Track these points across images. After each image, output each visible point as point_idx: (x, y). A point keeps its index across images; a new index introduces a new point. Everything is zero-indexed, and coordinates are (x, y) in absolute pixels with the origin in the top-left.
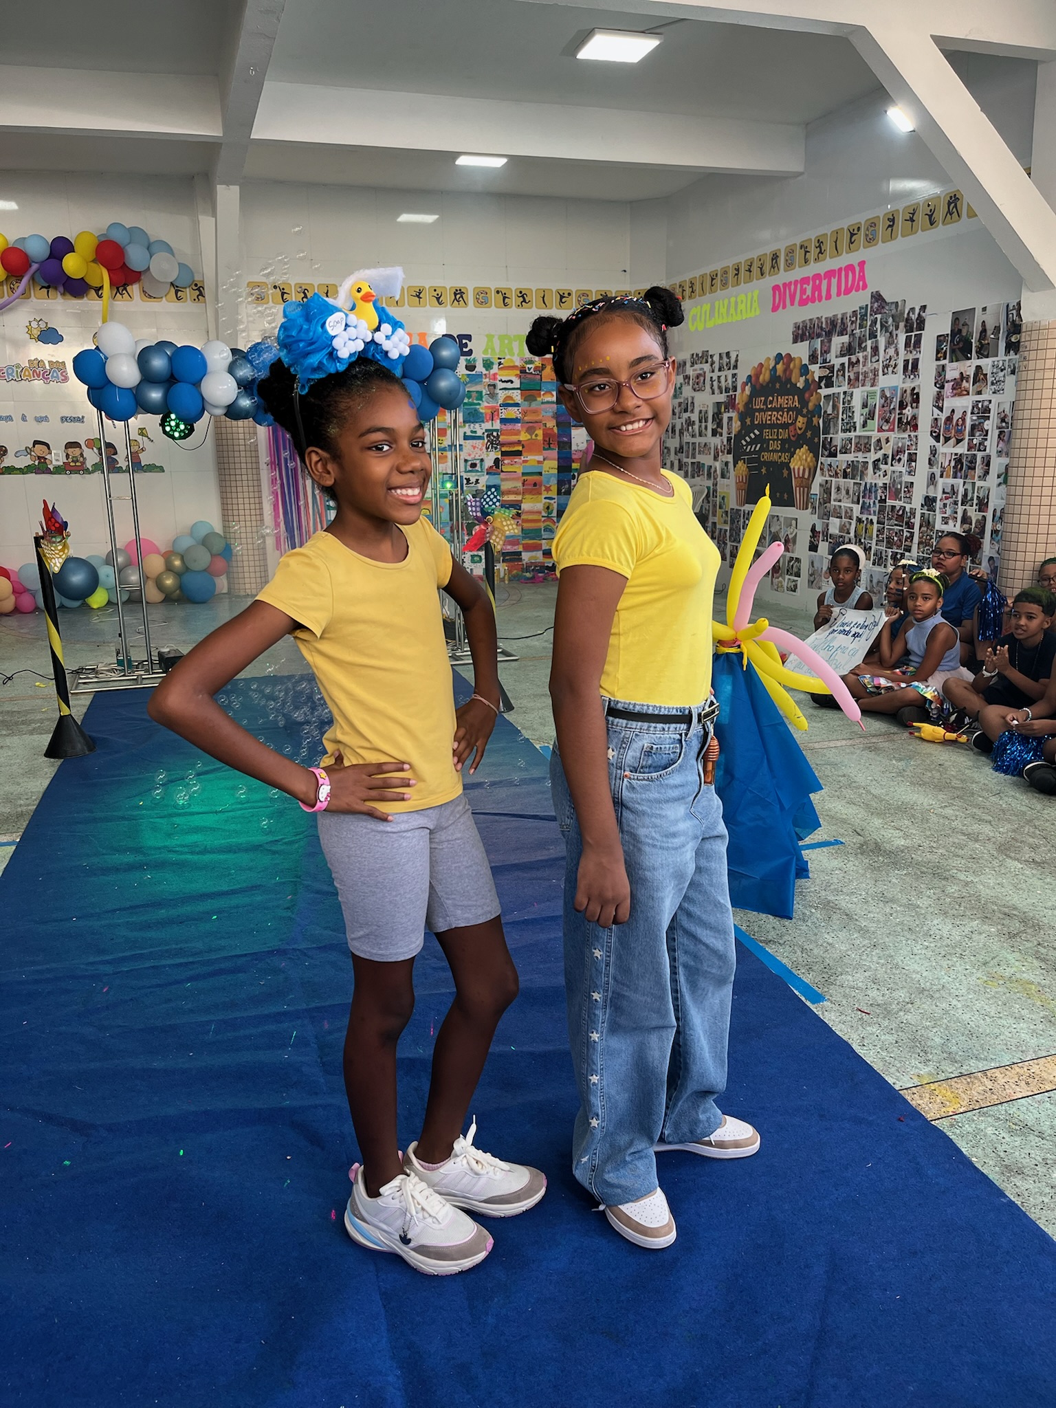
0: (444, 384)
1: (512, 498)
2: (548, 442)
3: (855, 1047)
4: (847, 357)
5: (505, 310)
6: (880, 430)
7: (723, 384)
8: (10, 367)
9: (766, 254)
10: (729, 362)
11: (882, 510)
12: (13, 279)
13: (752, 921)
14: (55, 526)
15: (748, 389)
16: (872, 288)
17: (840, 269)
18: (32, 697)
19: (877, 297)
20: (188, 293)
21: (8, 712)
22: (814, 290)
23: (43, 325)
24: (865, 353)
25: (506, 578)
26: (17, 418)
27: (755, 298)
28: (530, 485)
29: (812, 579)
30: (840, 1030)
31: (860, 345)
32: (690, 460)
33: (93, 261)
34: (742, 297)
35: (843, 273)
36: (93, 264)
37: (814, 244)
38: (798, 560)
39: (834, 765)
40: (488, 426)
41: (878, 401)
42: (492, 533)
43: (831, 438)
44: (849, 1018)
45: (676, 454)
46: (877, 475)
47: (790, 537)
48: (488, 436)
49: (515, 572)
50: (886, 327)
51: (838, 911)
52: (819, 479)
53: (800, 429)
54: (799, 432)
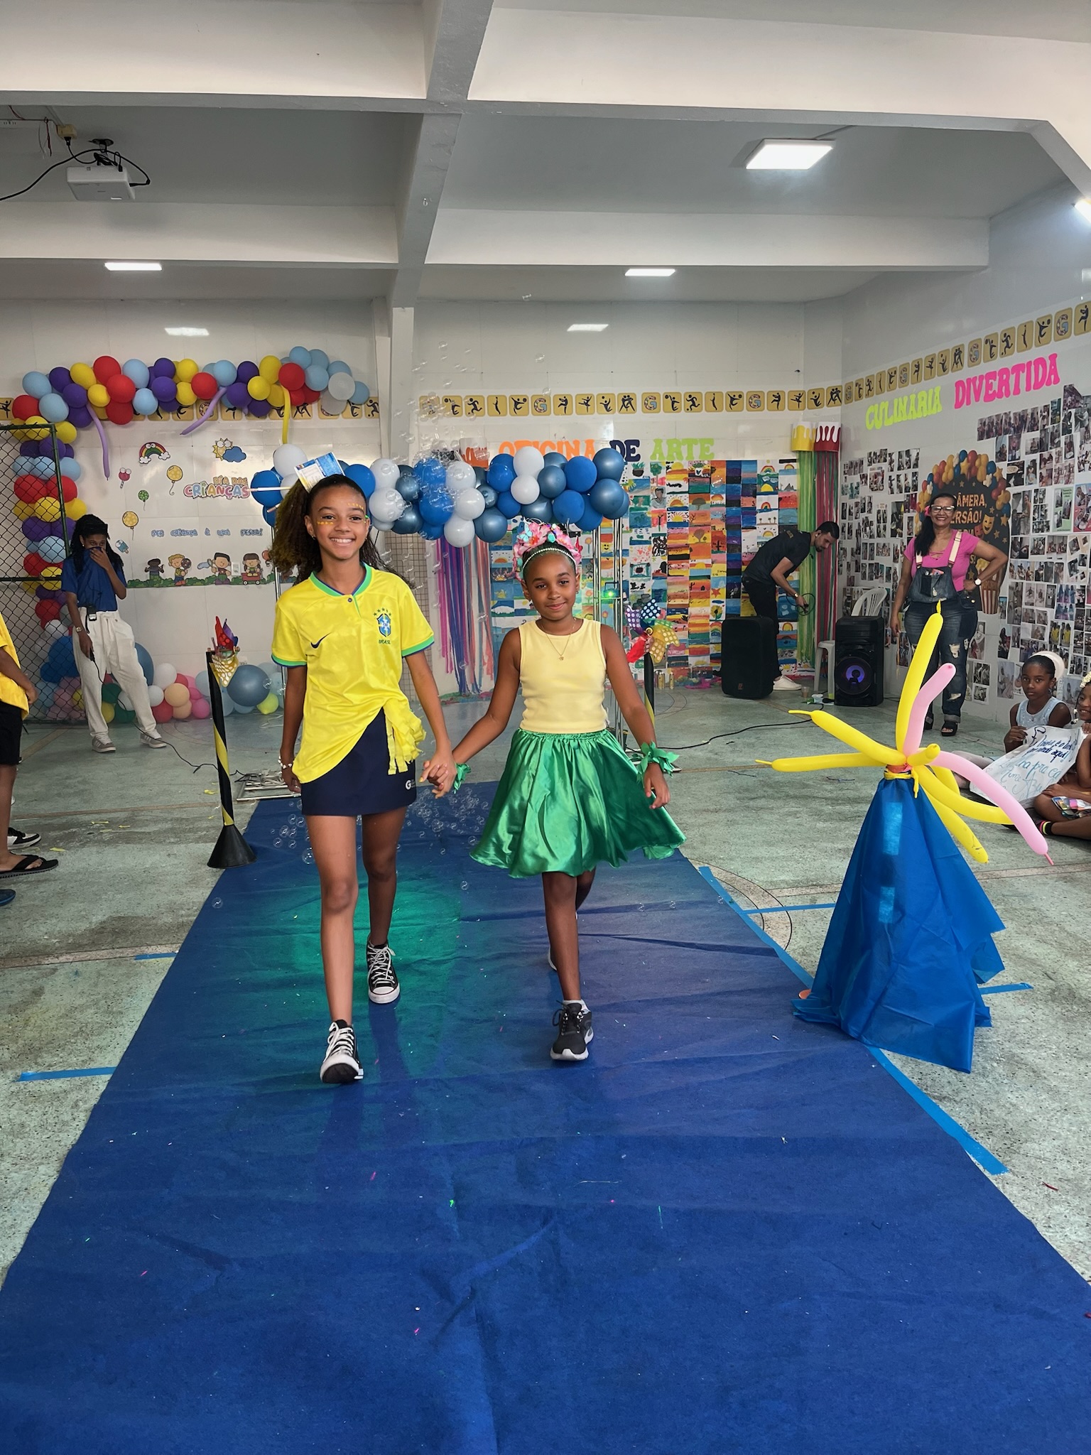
0: (608, 494)
1: (679, 602)
2: (717, 544)
3: (1039, 1228)
4: (1039, 454)
5: (674, 414)
6: (1077, 529)
7: (903, 483)
8: (197, 485)
9: (948, 350)
10: (909, 460)
11: (1080, 614)
12: (202, 403)
13: (924, 1073)
14: (226, 641)
15: (929, 489)
16: (1065, 381)
17: (1030, 363)
18: (201, 805)
19: (1071, 391)
20: (364, 410)
21: (177, 819)
22: (1001, 385)
23: (228, 444)
24: (1058, 449)
25: (672, 683)
26: (201, 532)
27: (937, 394)
28: (695, 588)
29: (1002, 687)
30: (1023, 1207)
31: (1052, 441)
32: (867, 562)
33: (276, 383)
34: (923, 394)
35: (1033, 367)
36: (275, 386)
37: (1000, 337)
38: (986, 667)
39: (1023, 897)
40: (655, 530)
41: (1074, 498)
42: (652, 644)
43: (1021, 538)
44: (1033, 1194)
45: (852, 555)
46: (1074, 577)
47: (977, 642)
48: (655, 540)
49: (681, 677)
50: (1081, 421)
51: (1024, 1067)
52: (1008, 581)
53: (987, 529)
54: (986, 532)
